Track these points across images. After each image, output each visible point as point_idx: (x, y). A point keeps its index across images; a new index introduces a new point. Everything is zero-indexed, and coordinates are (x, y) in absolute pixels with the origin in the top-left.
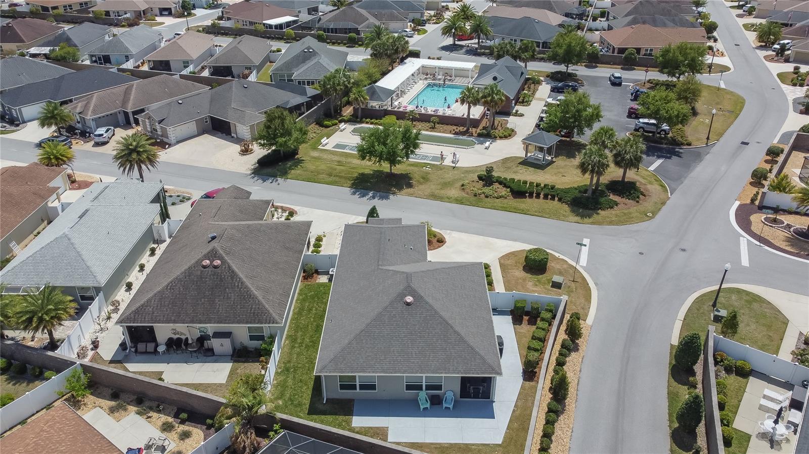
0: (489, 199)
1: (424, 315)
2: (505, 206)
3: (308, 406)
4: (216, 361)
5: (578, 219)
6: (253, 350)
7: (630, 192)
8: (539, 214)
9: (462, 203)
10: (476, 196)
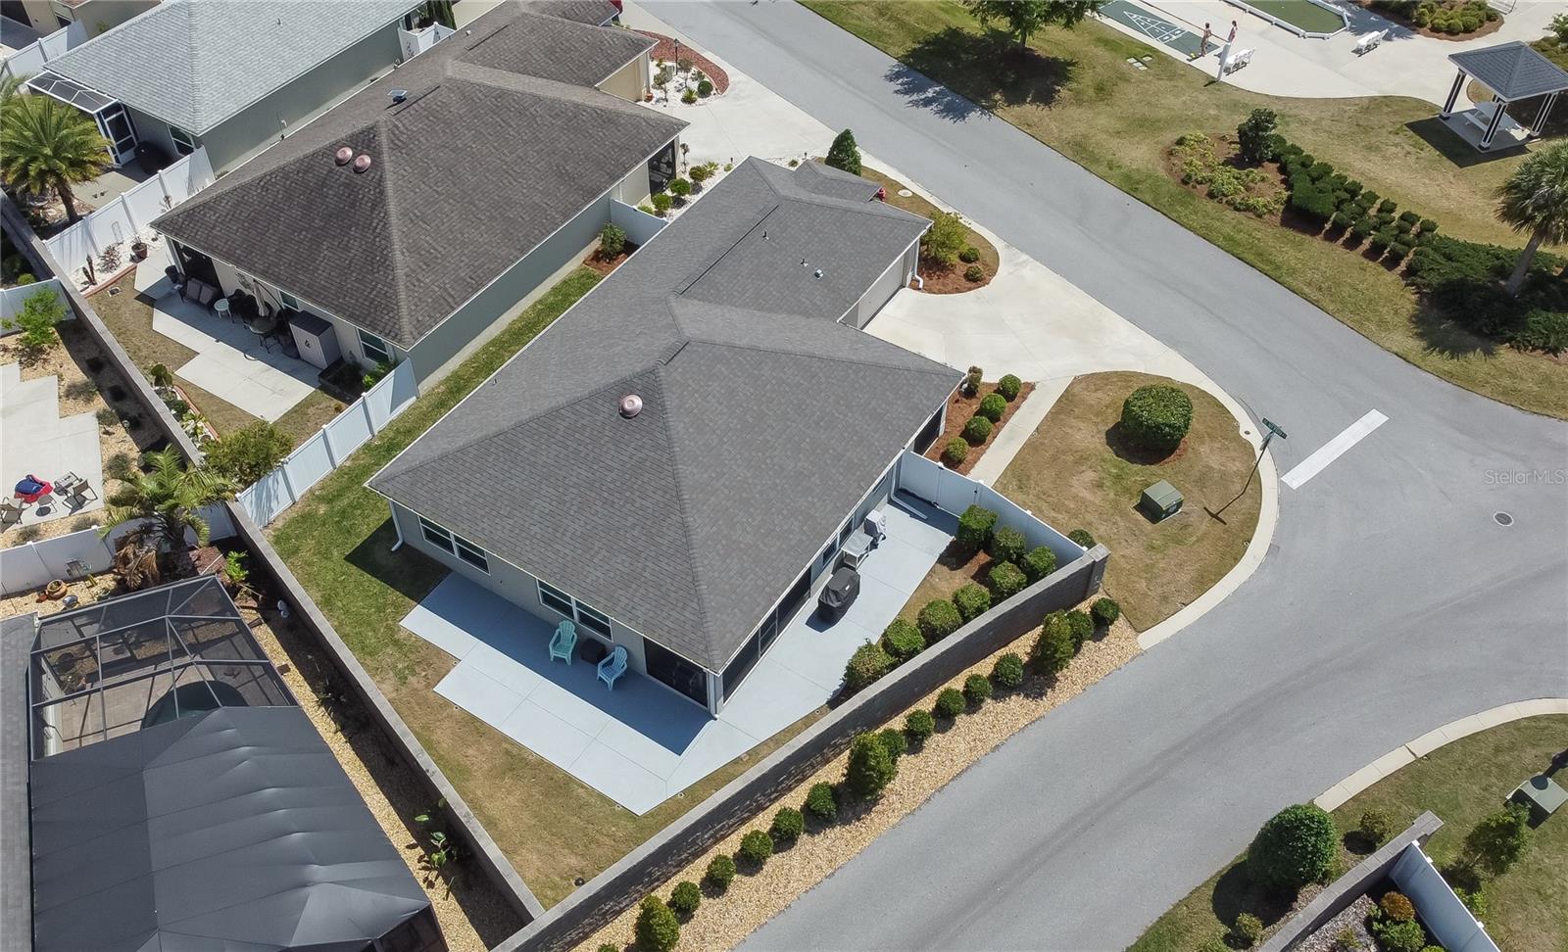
0: (1210, 204)
1: (642, 455)
2: (1238, 237)
3: (359, 541)
4: (292, 373)
5: (1414, 345)
9: (1132, 192)
10: (1186, 183)
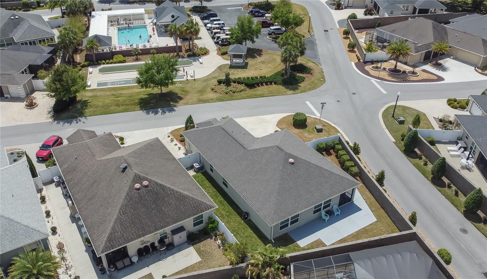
0: (236, 94)
1: (305, 167)
2: (248, 95)
4: (180, 250)
5: (292, 92)
6: (198, 232)
7: (306, 70)
8: (271, 95)
9: (223, 101)
10: (227, 94)
